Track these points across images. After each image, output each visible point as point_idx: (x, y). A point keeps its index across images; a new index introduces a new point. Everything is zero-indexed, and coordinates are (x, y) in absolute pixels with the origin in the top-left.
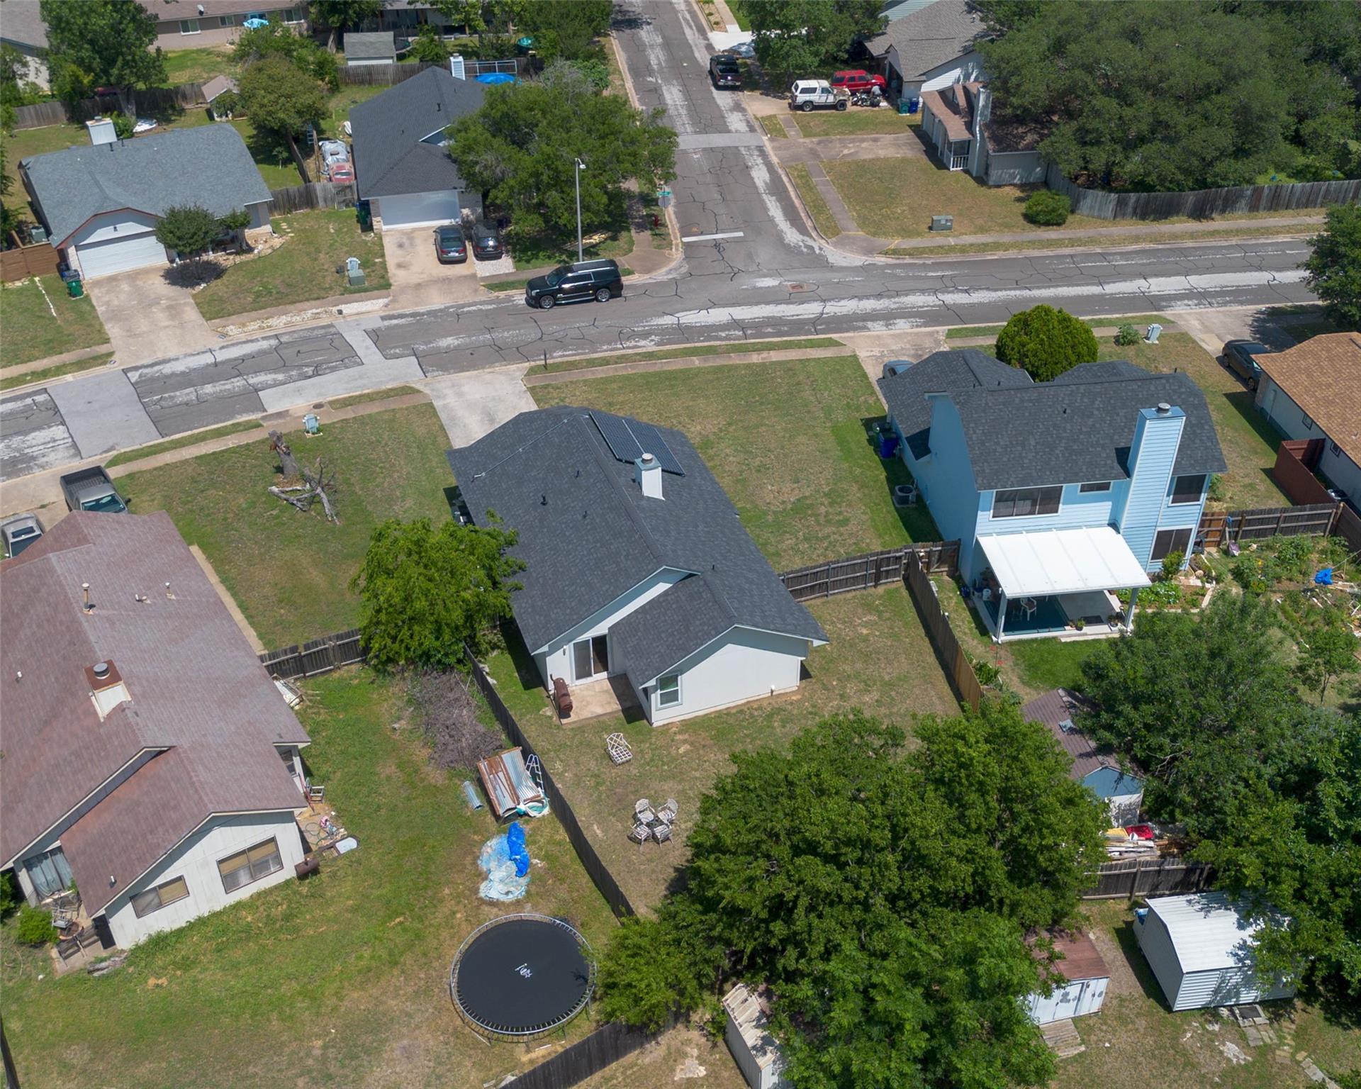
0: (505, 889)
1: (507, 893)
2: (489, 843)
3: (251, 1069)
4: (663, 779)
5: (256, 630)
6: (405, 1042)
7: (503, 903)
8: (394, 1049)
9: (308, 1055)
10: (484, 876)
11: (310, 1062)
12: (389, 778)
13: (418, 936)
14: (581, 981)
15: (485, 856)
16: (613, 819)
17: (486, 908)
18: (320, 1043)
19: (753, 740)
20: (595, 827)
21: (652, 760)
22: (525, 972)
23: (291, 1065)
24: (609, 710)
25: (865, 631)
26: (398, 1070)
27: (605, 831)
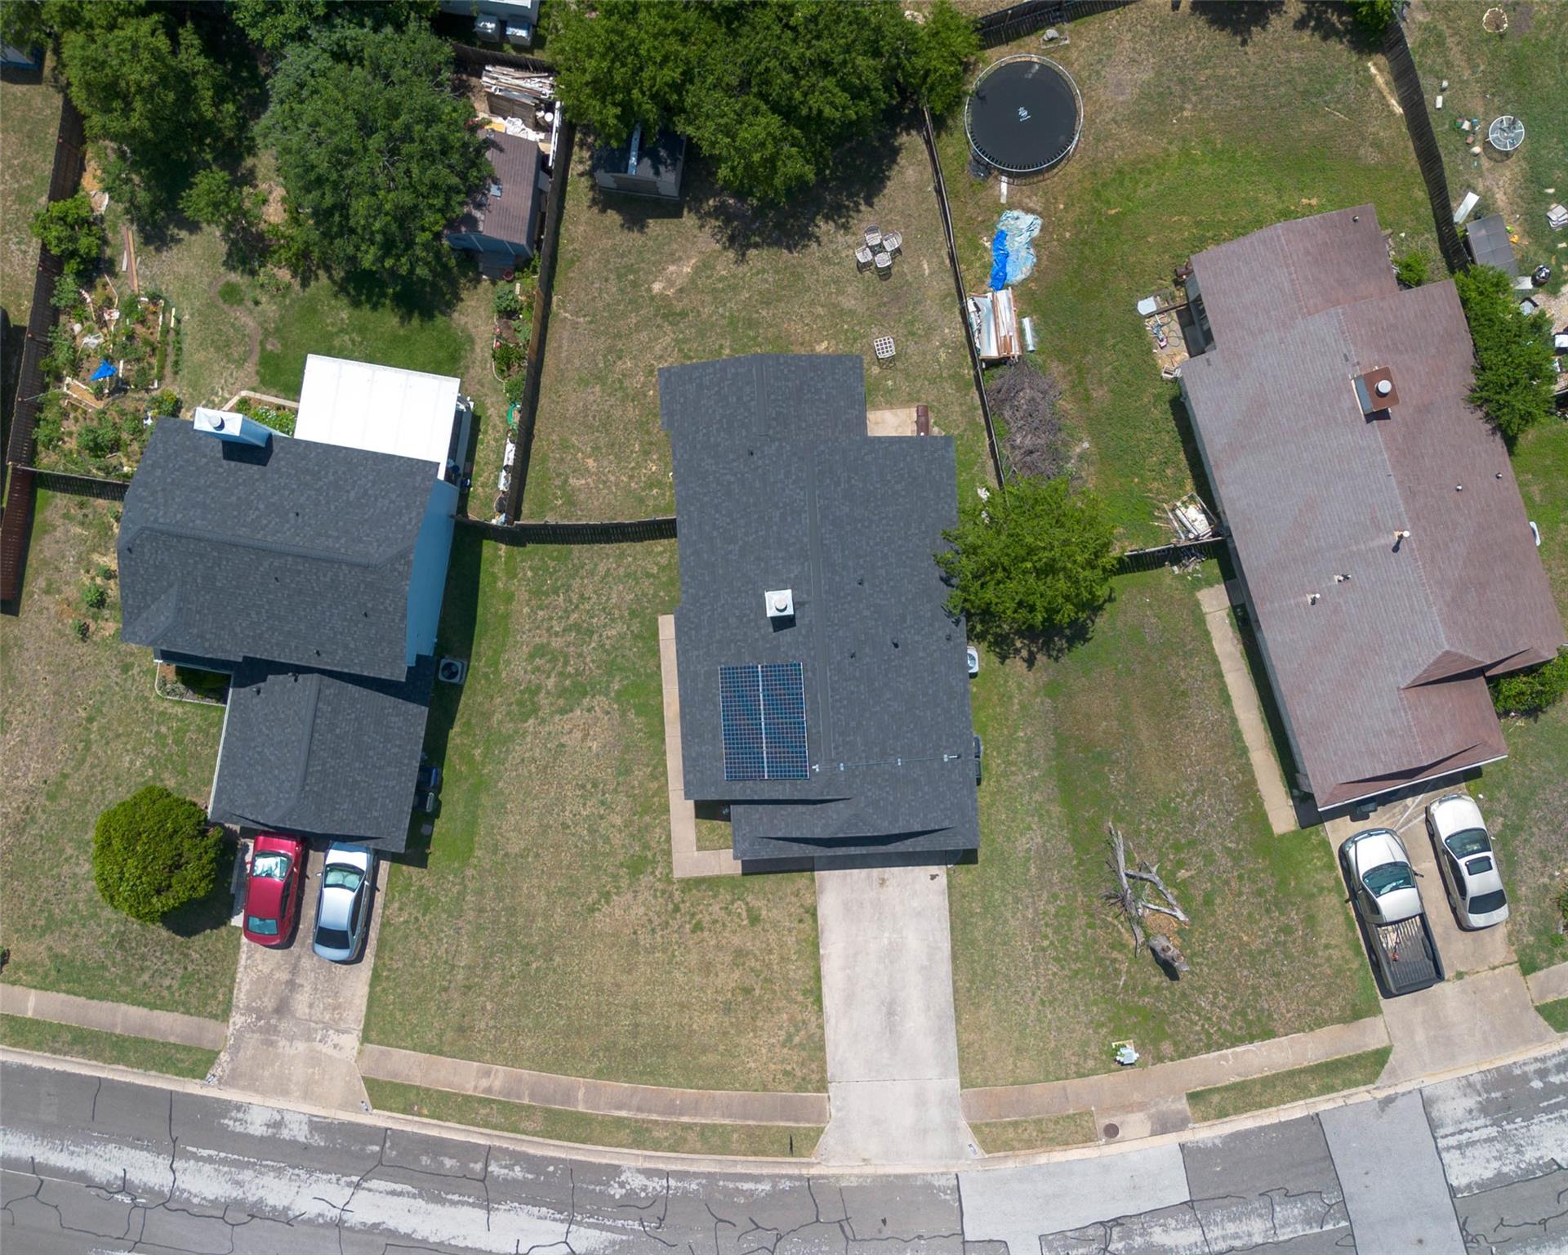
0: (1018, 222)
1: (1017, 218)
2: (1023, 276)
3: (1238, 103)
4: (852, 313)
5: (1213, 648)
6: (1121, 99)
7: (1023, 209)
8: (1129, 94)
9: (1195, 106)
10: (1034, 243)
11: (1194, 99)
12: (1101, 383)
13: (1098, 194)
14: (982, 94)
15: (1029, 264)
16: (909, 277)
17: (1039, 209)
18: (1185, 114)
19: (754, 339)
20: (927, 272)
21: (855, 340)
22: (1023, 113)
23: (1208, 99)
24: (879, 413)
25: (591, 463)
26: (1129, 76)
27: (919, 265)
